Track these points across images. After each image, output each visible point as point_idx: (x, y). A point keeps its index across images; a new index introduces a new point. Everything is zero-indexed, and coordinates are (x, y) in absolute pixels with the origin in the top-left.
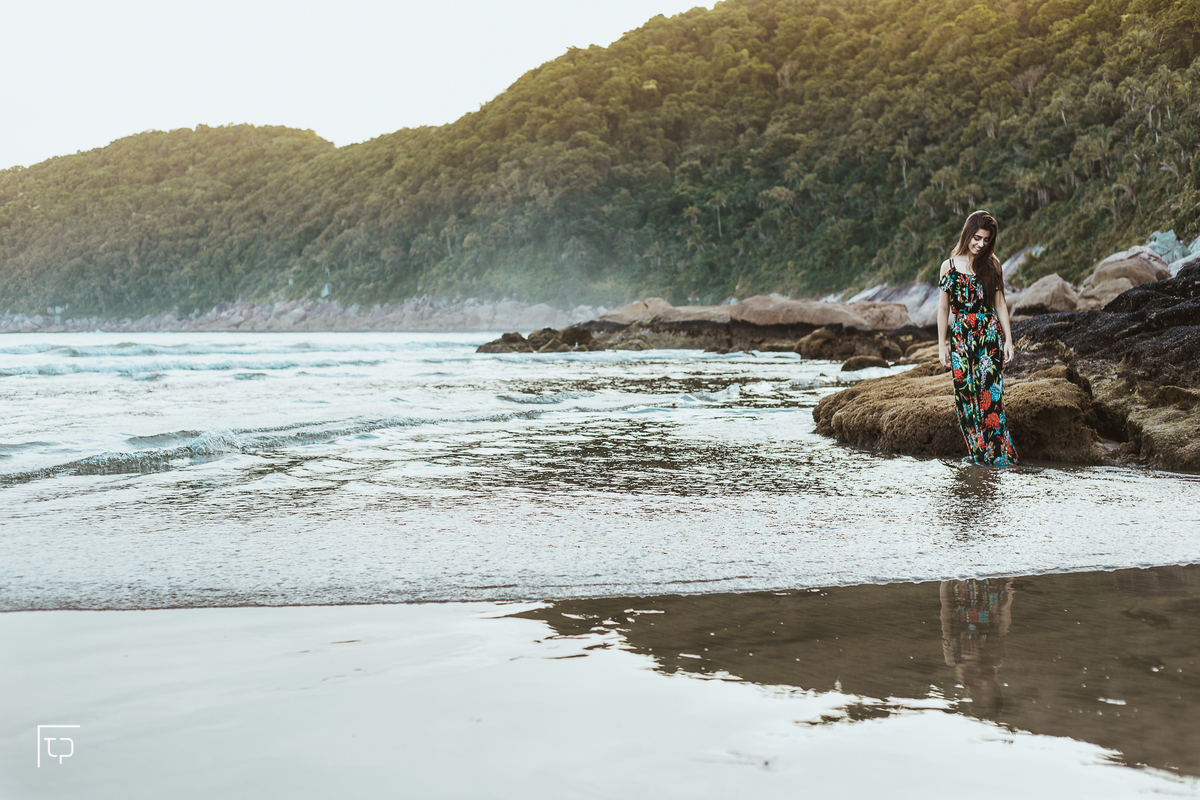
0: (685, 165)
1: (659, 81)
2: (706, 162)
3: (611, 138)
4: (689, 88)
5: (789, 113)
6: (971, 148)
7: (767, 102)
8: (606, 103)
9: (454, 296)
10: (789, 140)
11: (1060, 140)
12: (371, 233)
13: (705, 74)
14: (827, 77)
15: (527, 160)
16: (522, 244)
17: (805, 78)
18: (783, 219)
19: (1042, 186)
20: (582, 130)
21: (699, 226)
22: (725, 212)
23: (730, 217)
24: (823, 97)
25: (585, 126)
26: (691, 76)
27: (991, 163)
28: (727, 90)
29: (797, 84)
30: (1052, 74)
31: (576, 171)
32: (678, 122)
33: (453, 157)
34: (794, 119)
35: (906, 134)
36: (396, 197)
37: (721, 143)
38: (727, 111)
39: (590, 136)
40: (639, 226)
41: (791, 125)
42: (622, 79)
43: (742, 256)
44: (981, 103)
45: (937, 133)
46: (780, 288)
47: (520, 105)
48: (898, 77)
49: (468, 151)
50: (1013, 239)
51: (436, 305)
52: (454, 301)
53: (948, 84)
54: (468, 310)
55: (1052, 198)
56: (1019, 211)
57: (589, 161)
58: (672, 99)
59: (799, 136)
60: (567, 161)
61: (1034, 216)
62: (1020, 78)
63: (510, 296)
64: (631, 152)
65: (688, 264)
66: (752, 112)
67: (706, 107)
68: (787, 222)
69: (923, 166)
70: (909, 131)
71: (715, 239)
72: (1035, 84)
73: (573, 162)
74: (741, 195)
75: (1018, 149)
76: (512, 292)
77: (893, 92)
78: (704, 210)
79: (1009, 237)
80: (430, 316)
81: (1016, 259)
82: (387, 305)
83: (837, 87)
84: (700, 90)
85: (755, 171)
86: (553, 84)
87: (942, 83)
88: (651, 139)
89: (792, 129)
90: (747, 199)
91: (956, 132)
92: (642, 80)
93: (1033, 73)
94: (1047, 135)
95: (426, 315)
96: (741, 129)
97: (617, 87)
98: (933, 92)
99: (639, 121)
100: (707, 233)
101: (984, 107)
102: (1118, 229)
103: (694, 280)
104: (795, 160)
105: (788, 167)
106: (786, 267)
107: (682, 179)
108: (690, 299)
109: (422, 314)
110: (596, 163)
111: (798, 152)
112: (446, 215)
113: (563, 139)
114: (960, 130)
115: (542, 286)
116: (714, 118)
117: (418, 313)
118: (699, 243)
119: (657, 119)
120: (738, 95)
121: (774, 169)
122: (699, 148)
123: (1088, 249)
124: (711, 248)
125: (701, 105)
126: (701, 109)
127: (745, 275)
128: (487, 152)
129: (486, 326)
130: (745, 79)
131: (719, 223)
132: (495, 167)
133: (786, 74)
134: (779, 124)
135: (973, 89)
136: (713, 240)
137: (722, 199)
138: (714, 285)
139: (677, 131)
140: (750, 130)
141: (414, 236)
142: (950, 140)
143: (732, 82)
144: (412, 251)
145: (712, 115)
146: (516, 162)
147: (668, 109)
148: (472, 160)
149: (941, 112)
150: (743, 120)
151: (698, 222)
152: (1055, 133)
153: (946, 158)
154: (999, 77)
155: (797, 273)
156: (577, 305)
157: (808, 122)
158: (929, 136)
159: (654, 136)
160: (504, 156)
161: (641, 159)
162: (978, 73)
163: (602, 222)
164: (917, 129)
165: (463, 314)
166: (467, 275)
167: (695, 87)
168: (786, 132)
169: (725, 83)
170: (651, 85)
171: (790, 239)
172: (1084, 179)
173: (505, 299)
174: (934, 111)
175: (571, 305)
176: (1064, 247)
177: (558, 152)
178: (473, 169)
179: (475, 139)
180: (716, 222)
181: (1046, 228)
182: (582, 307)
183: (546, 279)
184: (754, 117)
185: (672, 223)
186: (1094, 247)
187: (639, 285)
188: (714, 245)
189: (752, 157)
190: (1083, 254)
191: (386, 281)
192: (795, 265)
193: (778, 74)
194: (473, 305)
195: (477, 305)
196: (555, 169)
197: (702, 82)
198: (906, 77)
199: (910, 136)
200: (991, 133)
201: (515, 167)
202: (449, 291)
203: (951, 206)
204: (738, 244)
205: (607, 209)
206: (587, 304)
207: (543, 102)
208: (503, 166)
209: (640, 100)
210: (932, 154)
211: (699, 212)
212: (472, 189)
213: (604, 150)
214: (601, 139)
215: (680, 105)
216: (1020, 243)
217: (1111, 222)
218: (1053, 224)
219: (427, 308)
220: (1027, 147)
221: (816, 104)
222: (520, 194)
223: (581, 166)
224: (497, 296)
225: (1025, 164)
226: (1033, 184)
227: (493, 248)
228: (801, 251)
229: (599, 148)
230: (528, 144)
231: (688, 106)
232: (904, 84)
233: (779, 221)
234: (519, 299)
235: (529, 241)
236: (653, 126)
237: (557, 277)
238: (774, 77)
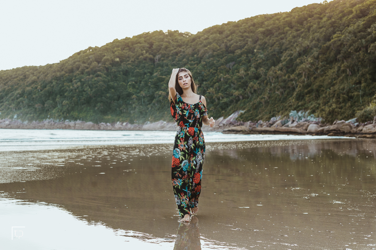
0: (130, 83)
1: (120, 59)
2: (136, 83)
3: (107, 75)
4: (128, 61)
5: (160, 70)
6: (217, 83)
7: (152, 66)
8: (105, 64)
9: (61, 119)
10: (161, 78)
11: (243, 83)
12: (29, 100)
13: (133, 57)
14: (170, 60)
15: (82, 80)
16: (83, 104)
17: (163, 60)
18: (163, 100)
19: (241, 95)
20: (99, 72)
21: (136, 101)
22: (144, 97)
23: (146, 99)
24: (170, 66)
25: (100, 71)
26: (129, 57)
27: (224, 88)
28: (140, 62)
29: (161, 61)
30: (237, 64)
31: (99, 84)
32: (127, 71)
33: (57, 77)
34: (162, 72)
35: (197, 78)
36: (38, 89)
37: (139, 77)
38: (140, 68)
39: (101, 74)
40: (118, 100)
41: (161, 73)
42: (109, 57)
43: (150, 110)
44: (218, 71)
45: (206, 78)
46: (163, 119)
47: (77, 63)
48: (192, 62)
49: (62, 76)
50: (234, 108)
51: (55, 121)
52: (61, 120)
53: (208, 65)
54: (66, 123)
55: (243, 98)
56: (234, 101)
57: (102, 81)
58: (124, 64)
59: (164, 77)
60: (95, 81)
61: (239, 103)
62: (228, 65)
63: (80, 119)
64: (113, 79)
65: (134, 111)
66: (148, 69)
67: (134, 67)
68: (164, 101)
69: (203, 87)
70: (199, 78)
71: (141, 105)
72: (232, 67)
73: (97, 81)
74: (148, 93)
75: (232, 85)
76: (80, 118)
77: (192, 66)
78: (137, 96)
79: (233, 108)
80: (54, 125)
81: (235, 113)
82: (37, 121)
83: (174, 64)
84: (132, 61)
85: (152, 86)
86: (87, 57)
87: (206, 65)
88: (119, 75)
89: (162, 74)
90: (150, 94)
91: (212, 79)
92: (115, 58)
93: (231, 64)
94: (240, 82)
95: (52, 124)
96: (145, 73)
97: (108, 60)
98: (204, 67)
99: (115, 70)
100: (139, 103)
101: (219, 72)
102: (265, 107)
103: (136, 116)
104: (164, 83)
105: (163, 85)
106: (164, 113)
107: (130, 87)
108: (135, 121)
109: (51, 124)
110: (104, 81)
111: (165, 81)
112: (56, 95)
113: (93, 74)
114: (213, 78)
115: (90, 117)
116: (138, 70)
117: (50, 124)
118: (137, 106)
119: (121, 69)
120: (143, 64)
121: (158, 86)
122: (133, 78)
123: (257, 112)
124: (140, 107)
125: (133, 66)
126: (133, 67)
127: (152, 115)
128: (68, 77)
129: (73, 128)
130: (145, 59)
131: (142, 100)
132: (71, 81)
133: (157, 58)
134: (157, 73)
135: (215, 67)
136: (140, 105)
137: (143, 93)
138: (143, 118)
139: (126, 73)
140: (149, 74)
141: (46, 101)
142: (210, 81)
143: (141, 60)
144: (46, 105)
145: (137, 69)
146: (78, 80)
147: (123, 67)
148: (63, 79)
149: (207, 73)
150: (146, 71)
151: (136, 100)
152: (242, 81)
153: (210, 85)
154: (222, 64)
155: (168, 115)
156: (101, 122)
157: (166, 73)
158: (204, 79)
159: (120, 74)
160: (74, 78)
161: (116, 81)
162: (216, 62)
163: (107, 99)
164: (201, 77)
165: (65, 124)
166: (65, 113)
167: (130, 61)
168: (160, 75)
169: (139, 60)
170: (118, 60)
171: (165, 106)
172: (252, 94)
173: (78, 120)
174: (205, 72)
175: (99, 122)
176: (250, 111)
177: (92, 78)
178: (64, 82)
179: (63, 72)
180: (141, 100)
181: (243, 106)
182: (102, 123)
183: (91, 115)
184: (149, 70)
185: (128, 99)
186: (259, 112)
187: (119, 117)
188: (141, 106)
189: (151, 82)
190: (256, 113)
191: (36, 114)
192: (167, 113)
193: (155, 58)
194: (68, 122)
195: (69, 122)
196: (92, 83)
197: (133, 60)
198: (195, 62)
199: (199, 79)
200: (222, 80)
201: (78, 82)
202: (60, 118)
203: (214, 99)
204: (149, 106)
205: (108, 95)
206: (104, 122)
207: (84, 63)
208: (74, 81)
209: (114, 64)
210: (206, 84)
211: (136, 97)
212: (64, 87)
213: (106, 78)
214: (105, 75)
215: (127, 66)
216: (236, 109)
217: (262, 105)
218: (245, 105)
219: (53, 123)
220: (234, 84)
221: (168, 68)
222: (81, 90)
223: (100, 82)
224: (76, 119)
225: (234, 89)
226: (239, 94)
227: (74, 105)
228: (168, 109)
229: (104, 77)
230: (82, 75)
231: (129, 66)
232: (195, 64)
233: (162, 100)
234: (83, 120)
235: (85, 104)
236: (119, 71)
237: (94, 114)
238: (154, 59)
